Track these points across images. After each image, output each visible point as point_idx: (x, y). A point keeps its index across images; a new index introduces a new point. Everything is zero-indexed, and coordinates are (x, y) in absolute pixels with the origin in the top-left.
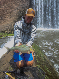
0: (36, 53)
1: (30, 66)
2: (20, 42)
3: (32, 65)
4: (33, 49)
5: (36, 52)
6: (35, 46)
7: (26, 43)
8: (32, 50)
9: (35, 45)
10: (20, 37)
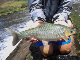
0: (76, 28)
1: (66, 53)
2: (39, 18)
3: (70, 52)
4: (72, 32)
5: (76, 26)
6: (75, 17)
7: (56, 18)
8: (70, 34)
9: (75, 15)
10: (41, 5)
